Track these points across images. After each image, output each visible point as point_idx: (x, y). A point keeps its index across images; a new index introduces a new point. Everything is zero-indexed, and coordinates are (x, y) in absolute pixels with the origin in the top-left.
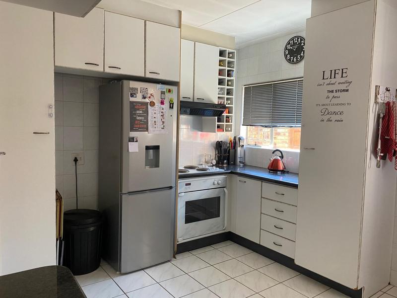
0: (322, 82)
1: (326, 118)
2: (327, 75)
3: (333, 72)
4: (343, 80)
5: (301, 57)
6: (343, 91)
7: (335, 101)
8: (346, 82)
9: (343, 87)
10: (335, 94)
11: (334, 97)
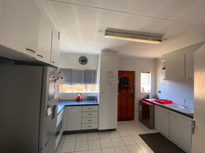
0: (106, 74)
1: (108, 84)
2: (108, 72)
3: (109, 72)
4: (112, 74)
5: (85, 63)
6: (112, 77)
7: (110, 79)
8: (113, 75)
9: (112, 76)
10: (110, 77)
11: (110, 78)
